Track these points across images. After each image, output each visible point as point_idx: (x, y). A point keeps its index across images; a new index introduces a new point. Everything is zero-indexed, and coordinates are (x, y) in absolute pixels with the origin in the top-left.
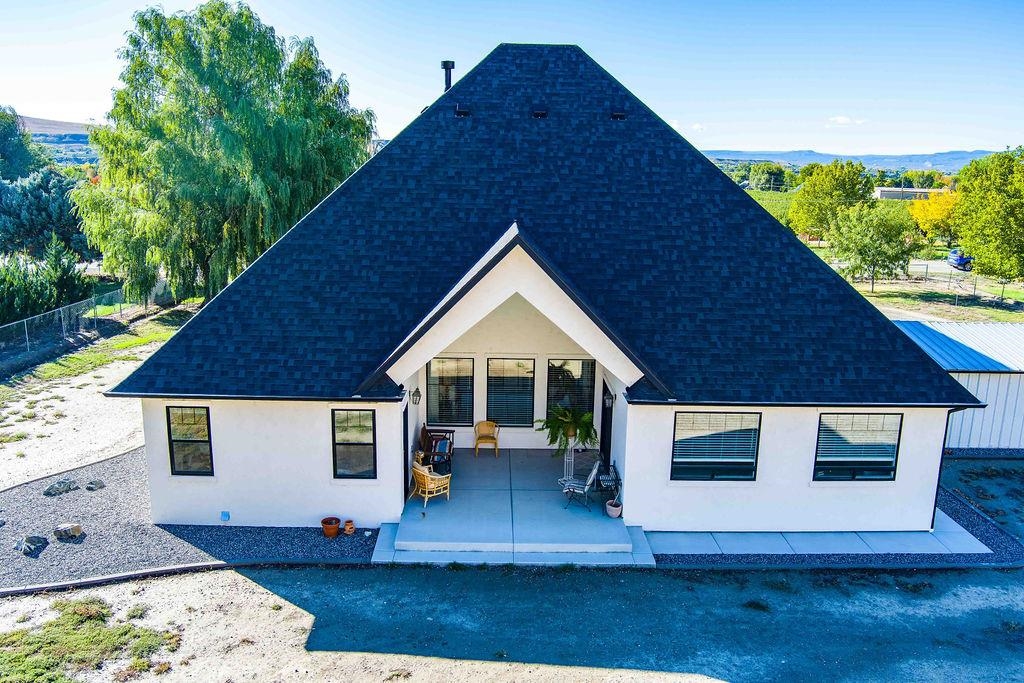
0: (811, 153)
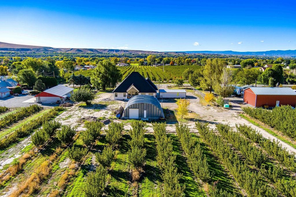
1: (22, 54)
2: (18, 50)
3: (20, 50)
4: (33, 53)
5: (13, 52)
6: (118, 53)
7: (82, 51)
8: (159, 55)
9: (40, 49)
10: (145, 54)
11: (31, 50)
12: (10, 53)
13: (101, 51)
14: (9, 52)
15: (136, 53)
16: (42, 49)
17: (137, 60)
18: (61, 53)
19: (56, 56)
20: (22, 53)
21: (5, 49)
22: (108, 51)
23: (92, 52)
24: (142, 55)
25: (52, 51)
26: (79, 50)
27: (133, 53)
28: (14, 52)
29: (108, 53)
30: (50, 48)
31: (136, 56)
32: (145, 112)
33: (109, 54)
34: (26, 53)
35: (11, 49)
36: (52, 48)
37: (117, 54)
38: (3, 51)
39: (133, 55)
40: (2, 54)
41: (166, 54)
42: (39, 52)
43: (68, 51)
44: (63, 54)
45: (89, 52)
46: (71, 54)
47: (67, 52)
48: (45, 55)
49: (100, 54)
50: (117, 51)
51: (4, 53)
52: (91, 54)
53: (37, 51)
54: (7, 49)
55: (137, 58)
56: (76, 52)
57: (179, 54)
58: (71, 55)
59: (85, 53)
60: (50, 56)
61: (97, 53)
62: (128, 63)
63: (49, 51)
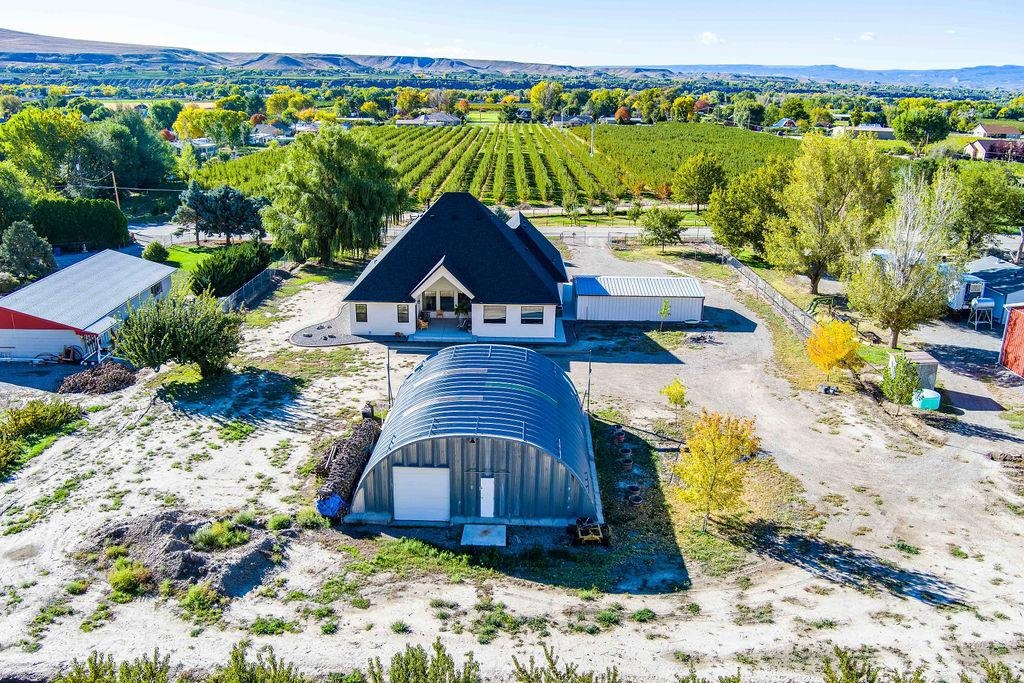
0: (833, 67)
1: (85, 76)
2: (73, 59)
3: (80, 59)
4: (124, 71)
5: (56, 66)
6: (427, 70)
7: (297, 64)
8: (577, 78)
9: (149, 56)
10: (526, 76)
11: (118, 61)
12: (43, 71)
13: (367, 64)
14: (39, 66)
15: (491, 71)
16: (156, 55)
17: (496, 99)
18: (224, 72)
19: (207, 80)
20: (85, 71)
21: (26, 55)
22: (394, 64)
23: (336, 68)
24: (513, 80)
25: (191, 63)
26: (288, 60)
27: (483, 72)
28: (57, 68)
29: (392, 70)
30: (188, 52)
31: (493, 84)
32: (487, 487)
33: (394, 73)
34: (101, 71)
35: (47, 55)
36: (195, 53)
37: (424, 74)
38: (21, 65)
39: (483, 76)
40: (16, 75)
41: (600, 74)
42: (147, 66)
43: (251, 61)
44: (232, 74)
45: (325, 66)
46: (261, 73)
47: (245, 68)
48: (166, 78)
49: (363, 76)
50: (425, 62)
51: (24, 71)
52: (331, 73)
53: (139, 63)
54: (34, 55)
55: (495, 91)
56: (280, 67)
57: (648, 74)
58: (259, 77)
59: (311, 70)
60: (185, 81)
61: (352, 69)
62: (459, 114)
63: (182, 62)
